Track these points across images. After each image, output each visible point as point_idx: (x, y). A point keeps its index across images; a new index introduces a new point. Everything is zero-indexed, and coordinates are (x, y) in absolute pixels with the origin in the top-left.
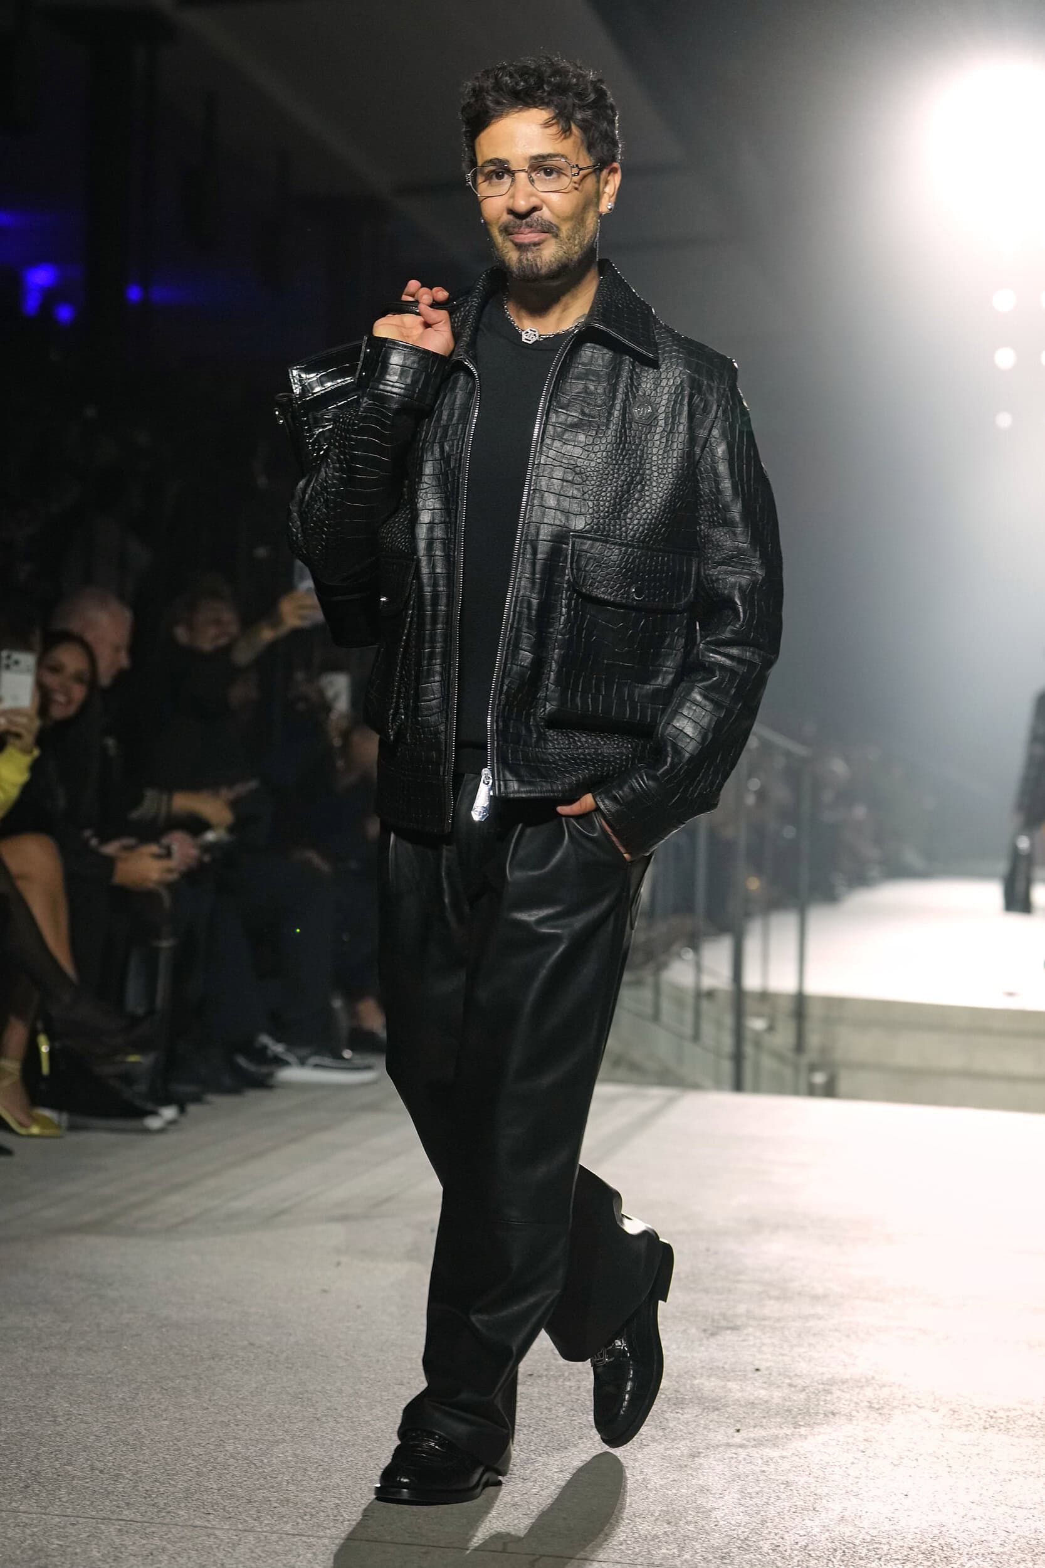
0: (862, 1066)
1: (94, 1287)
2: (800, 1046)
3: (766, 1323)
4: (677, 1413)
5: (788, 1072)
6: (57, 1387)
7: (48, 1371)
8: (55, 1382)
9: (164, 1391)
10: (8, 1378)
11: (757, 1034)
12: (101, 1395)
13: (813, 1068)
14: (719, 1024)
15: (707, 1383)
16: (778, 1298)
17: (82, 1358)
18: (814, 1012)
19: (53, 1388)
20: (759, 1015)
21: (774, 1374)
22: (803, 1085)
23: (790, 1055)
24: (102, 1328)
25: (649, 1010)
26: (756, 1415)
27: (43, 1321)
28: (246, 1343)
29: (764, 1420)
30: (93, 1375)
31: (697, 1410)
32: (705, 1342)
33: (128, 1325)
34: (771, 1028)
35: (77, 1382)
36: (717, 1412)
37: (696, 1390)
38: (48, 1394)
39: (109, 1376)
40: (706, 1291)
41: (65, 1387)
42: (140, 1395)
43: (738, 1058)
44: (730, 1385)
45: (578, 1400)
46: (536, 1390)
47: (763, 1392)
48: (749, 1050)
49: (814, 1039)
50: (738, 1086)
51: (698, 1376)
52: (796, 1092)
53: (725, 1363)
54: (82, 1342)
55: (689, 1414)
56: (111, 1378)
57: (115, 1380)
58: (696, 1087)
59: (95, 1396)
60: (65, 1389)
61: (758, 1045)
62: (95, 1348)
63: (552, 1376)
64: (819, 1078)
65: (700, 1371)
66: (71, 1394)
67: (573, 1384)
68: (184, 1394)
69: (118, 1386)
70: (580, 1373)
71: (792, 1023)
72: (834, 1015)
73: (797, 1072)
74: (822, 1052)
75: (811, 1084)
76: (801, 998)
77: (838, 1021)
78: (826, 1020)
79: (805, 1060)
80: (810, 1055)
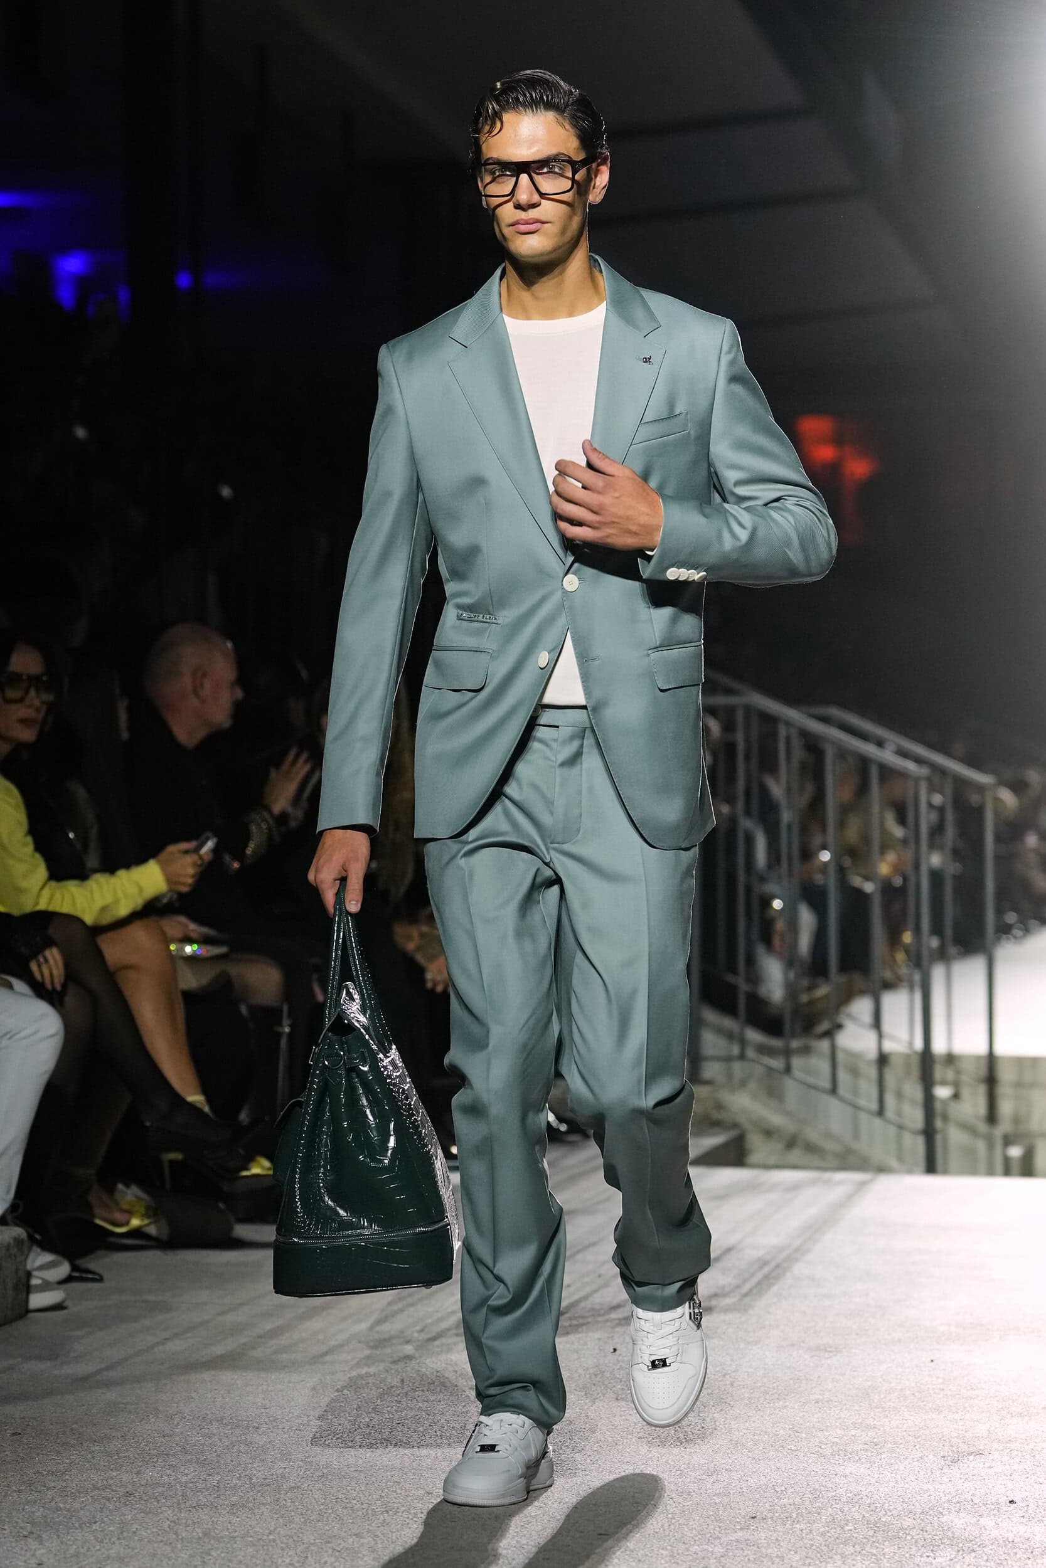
1: (238, 1432)
2: (992, 1117)
3: (1013, 1446)
4: (928, 1557)
5: (981, 1146)
6: (213, 1553)
7: (201, 1535)
8: (210, 1547)
9: (337, 1554)
10: (156, 1545)
11: (945, 1102)
12: (265, 1560)
13: (1008, 1141)
14: (899, 1095)
15: (956, 1520)
16: (1021, 1415)
17: (238, 1517)
18: (1006, 1075)
19: (210, 1555)
20: (944, 1083)
21: (1032, 1506)
22: (999, 1164)
23: (982, 1127)
24: (254, 1480)
25: (826, 1084)
26: (1018, 1556)
27: (187, 1475)
28: (422, 1492)
29: (1029, 1562)
30: (251, 1537)
31: (950, 1553)
32: (946, 1470)
33: (283, 1477)
34: (956, 1096)
35: (236, 1545)
36: (973, 1554)
37: (945, 1528)
38: (204, 1562)
39: (271, 1537)
40: (938, 1410)
41: (222, 1552)
42: (310, 1558)
43: (929, 1133)
44: (983, 1521)
45: (812, 1545)
46: (763, 1535)
47: (1022, 1528)
48: (939, 1123)
49: (1006, 1107)
50: (931, 1167)
51: (945, 1512)
52: (990, 1172)
53: (973, 1495)
54: (234, 1499)
55: (944, 1556)
56: (274, 1540)
57: (278, 1541)
58: (882, 1169)
59: (258, 1562)
60: (223, 1555)
61: (945, 1118)
62: (251, 1505)
63: (779, 1518)
64: (1015, 1152)
65: (946, 1505)
66: (230, 1561)
67: (803, 1527)
68: (360, 1555)
69: (282, 1549)
70: (809, 1513)
71: (982, 1090)
72: (1028, 1077)
73: (991, 1146)
74: (1016, 1120)
75: (1007, 1161)
76: (991, 1059)
77: (1033, 1085)
78: (1019, 1085)
79: (999, 1132)
80: (1005, 1126)
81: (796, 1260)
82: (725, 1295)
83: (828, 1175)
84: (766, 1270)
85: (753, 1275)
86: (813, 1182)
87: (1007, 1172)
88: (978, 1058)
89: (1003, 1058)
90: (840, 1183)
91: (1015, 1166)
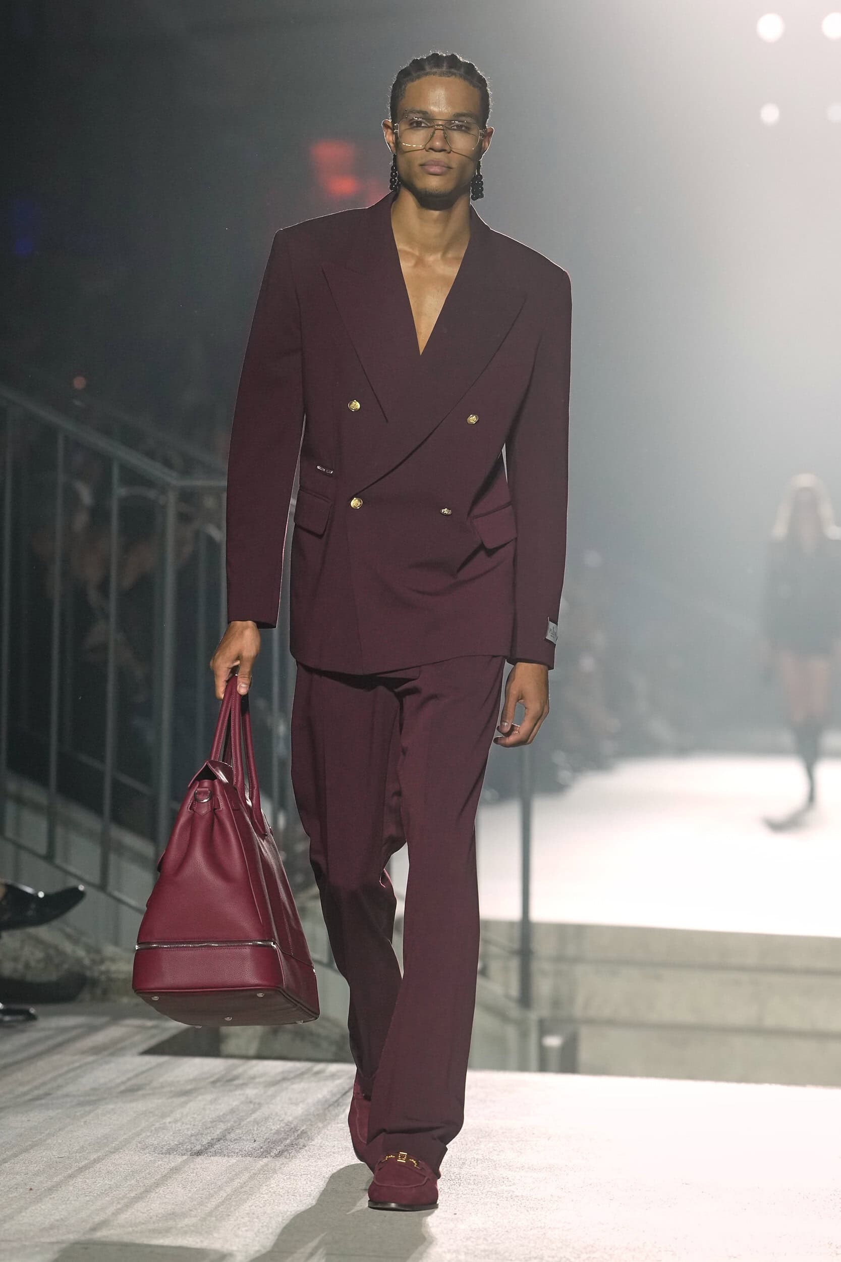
0: (611, 1023)
2: (525, 999)
5: (511, 1033)
13: (544, 1029)
18: (543, 947)
22: (533, 1055)
23: (514, 1011)
49: (543, 987)
52: (523, 1067)
64: (553, 1041)
71: (514, 964)
72: (571, 950)
73: (524, 1035)
74: (556, 1003)
75: (543, 1051)
76: (526, 925)
77: (577, 960)
78: (560, 959)
79: (533, 1016)
80: (541, 1010)
81: (275, 1171)
82: (184, 1215)
83: (320, 1066)
84: (236, 1183)
85: (220, 1188)
86: (301, 1075)
87: (543, 1068)
88: (511, 924)
89: (540, 925)
90: (333, 1076)
91: (553, 1060)
